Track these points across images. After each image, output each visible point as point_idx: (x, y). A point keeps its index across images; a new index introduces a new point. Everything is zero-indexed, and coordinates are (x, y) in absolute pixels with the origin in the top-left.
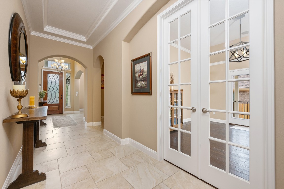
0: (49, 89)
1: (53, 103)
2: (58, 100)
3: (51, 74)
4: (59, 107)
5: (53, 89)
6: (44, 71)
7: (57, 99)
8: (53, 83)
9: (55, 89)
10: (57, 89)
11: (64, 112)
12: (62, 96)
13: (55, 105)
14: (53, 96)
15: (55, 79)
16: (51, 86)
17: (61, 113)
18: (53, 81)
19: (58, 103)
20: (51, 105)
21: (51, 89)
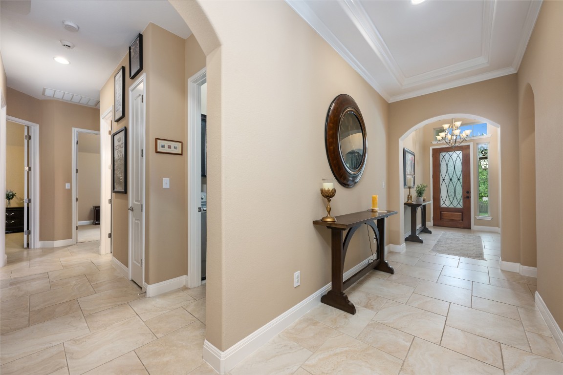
0: (444, 180)
1: (451, 206)
2: (462, 201)
3: (445, 153)
4: (462, 215)
5: (451, 180)
6: (433, 149)
7: (459, 199)
8: (451, 169)
9: (455, 180)
10: (459, 179)
11: (473, 227)
12: (469, 192)
13: (455, 210)
14: (452, 193)
15: (454, 161)
16: (447, 175)
17: (468, 227)
18: (451, 164)
19: (460, 206)
20: (448, 209)
21: (447, 180)
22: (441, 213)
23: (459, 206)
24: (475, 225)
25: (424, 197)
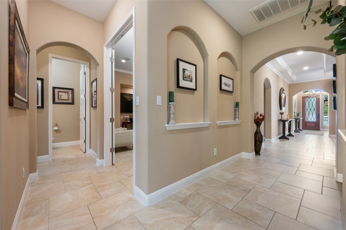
0: (307, 110)
1: (311, 121)
2: (316, 119)
3: (308, 98)
4: (316, 124)
5: (311, 110)
6: (302, 97)
7: (314, 118)
8: (311, 105)
10: (314, 110)
12: (319, 115)
15: (312, 102)
16: (309, 108)
17: (319, 130)
18: (311, 103)
20: (309, 122)
22: (306, 124)
23: (314, 121)
24: (321, 128)
25: (299, 117)
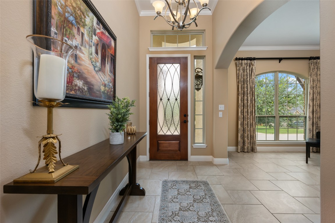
0: (161, 99)
1: (169, 133)
2: (179, 126)
3: (163, 64)
4: (180, 143)
5: (169, 99)
6: (150, 58)
7: (176, 124)
8: (168, 86)
9: (172, 99)
10: (176, 99)
11: (191, 158)
12: (186, 116)
13: (172, 137)
14: (169, 116)
15: (172, 76)
17: (185, 158)
19: (177, 133)
20: (165, 137)
21: (165, 100)
22: (158, 142)
24: (191, 155)
